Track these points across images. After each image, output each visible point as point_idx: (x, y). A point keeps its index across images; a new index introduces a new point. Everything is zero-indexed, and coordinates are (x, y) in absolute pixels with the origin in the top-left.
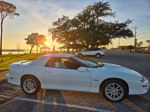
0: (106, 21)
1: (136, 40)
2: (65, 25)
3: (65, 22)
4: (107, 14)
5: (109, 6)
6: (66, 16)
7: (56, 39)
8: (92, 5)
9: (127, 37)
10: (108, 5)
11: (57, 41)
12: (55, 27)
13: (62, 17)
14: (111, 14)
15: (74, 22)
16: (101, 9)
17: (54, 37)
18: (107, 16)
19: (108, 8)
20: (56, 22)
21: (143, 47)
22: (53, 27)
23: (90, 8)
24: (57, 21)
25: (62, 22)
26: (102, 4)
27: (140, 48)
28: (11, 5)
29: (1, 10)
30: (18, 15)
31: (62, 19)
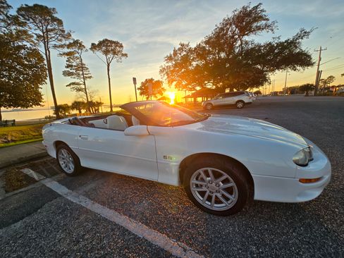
0: (256, 42)
1: (319, 73)
2: (186, 60)
3: (185, 53)
4: (259, 28)
5: (264, 13)
6: (186, 43)
7: (175, 83)
8: (231, 15)
9: (298, 68)
10: (262, 11)
11: (176, 86)
12: (170, 64)
13: (180, 46)
14: (267, 26)
15: (200, 52)
16: (247, 20)
17: (170, 82)
18: (259, 32)
19: (261, 18)
20: (171, 56)
21: (333, 87)
22: (167, 65)
23: (227, 23)
24: (172, 53)
25: (180, 54)
26: (248, 9)
27: (329, 88)
28: (116, 43)
29: (106, 52)
30: (126, 55)
31: (179, 49)
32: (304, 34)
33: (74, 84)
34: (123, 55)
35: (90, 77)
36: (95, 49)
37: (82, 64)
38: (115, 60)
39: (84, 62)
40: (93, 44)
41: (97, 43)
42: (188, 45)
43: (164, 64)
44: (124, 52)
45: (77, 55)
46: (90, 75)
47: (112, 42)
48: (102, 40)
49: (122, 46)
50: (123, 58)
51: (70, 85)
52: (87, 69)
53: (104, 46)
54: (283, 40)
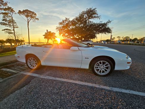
0: (94, 22)
1: (111, 36)
2: (67, 24)
3: (67, 22)
4: (95, 17)
5: (96, 12)
6: (68, 18)
7: (62, 34)
8: (85, 10)
9: (107, 33)
10: (96, 11)
11: (63, 35)
12: (61, 26)
13: (65, 19)
14: (98, 17)
15: (73, 23)
16: (91, 13)
17: (60, 34)
18: (95, 18)
20: (61, 23)
21: (115, 41)
22: (59, 26)
23: (84, 13)
24: (62, 21)
25: (65, 22)
26: (92, 9)
27: (113, 41)
28: (33, 13)
29: (27, 16)
30: (38, 19)
31: (65, 20)
32: (109, 22)
33: (7, 29)
34: (36, 19)
35: (17, 27)
36: (21, 13)
37: (13, 20)
38: (32, 21)
39: (13, 19)
40: (20, 11)
41: (22, 11)
42: (69, 19)
43: (58, 26)
44: (37, 18)
45: (10, 15)
46: (17, 26)
47: (30, 12)
48: (25, 10)
49: (36, 15)
50: (36, 20)
51: (4, 30)
52: (15, 23)
53: (26, 13)
54: (103, 23)
